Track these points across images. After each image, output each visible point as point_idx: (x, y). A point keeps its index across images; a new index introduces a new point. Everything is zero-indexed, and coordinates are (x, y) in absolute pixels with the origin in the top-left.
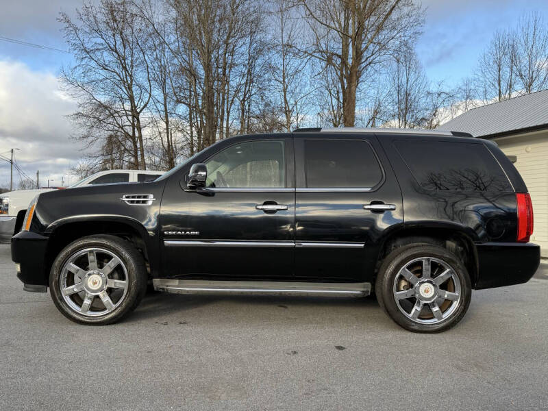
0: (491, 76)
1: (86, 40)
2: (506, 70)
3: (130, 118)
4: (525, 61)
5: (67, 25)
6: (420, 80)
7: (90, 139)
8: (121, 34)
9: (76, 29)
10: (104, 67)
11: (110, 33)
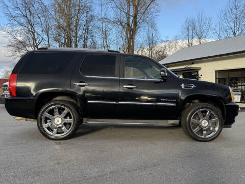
0: (185, 34)
1: (12, 12)
2: (191, 32)
3: (33, 47)
4: (198, 28)
5: (3, 4)
6: (157, 35)
7: (15, 57)
8: (29, 10)
9: (7, 6)
10: (21, 24)
11: (24, 9)
